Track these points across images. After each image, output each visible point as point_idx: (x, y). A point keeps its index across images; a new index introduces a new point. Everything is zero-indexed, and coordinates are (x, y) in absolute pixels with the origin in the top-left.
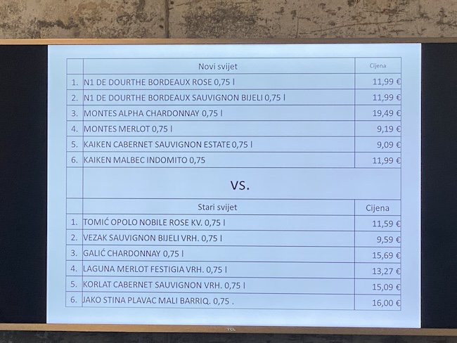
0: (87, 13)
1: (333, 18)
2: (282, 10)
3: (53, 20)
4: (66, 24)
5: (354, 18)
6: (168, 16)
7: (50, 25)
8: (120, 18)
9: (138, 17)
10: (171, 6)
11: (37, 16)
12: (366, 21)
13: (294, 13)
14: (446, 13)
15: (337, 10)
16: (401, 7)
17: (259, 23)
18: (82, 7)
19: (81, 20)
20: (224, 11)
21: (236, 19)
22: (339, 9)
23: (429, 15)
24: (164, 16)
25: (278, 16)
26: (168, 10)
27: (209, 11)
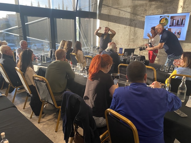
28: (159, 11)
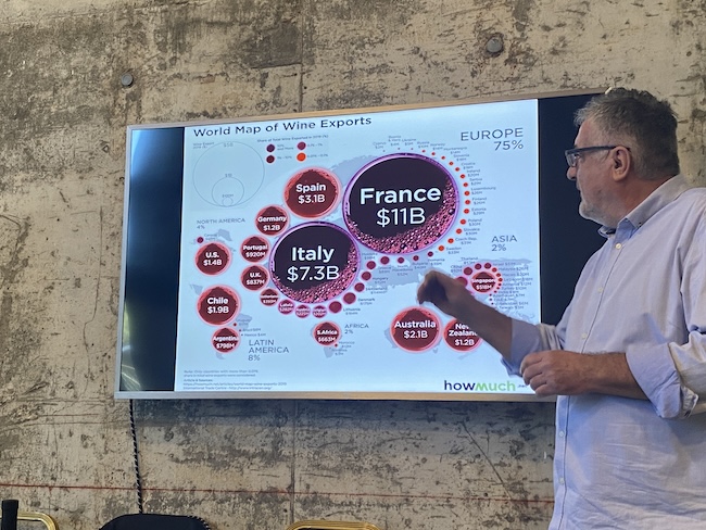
0: (229, 103)
1: (457, 90)
2: (407, 87)
3: (200, 111)
4: (211, 114)
5: (477, 88)
6: (301, 100)
7: (197, 115)
8: (259, 105)
9: (274, 102)
10: (304, 91)
11: (186, 108)
12: (489, 90)
13: (419, 88)
14: (570, 77)
15: (460, 83)
16: (524, 74)
17: (385, 100)
18: (225, 97)
19: (224, 109)
20: (353, 92)
21: (364, 98)
22: (462, 81)
23: (553, 80)
24: (298, 100)
25: (404, 92)
26: (301, 95)
27: (339, 92)
28: (271, 83)
